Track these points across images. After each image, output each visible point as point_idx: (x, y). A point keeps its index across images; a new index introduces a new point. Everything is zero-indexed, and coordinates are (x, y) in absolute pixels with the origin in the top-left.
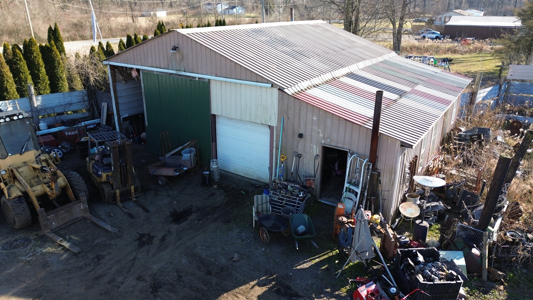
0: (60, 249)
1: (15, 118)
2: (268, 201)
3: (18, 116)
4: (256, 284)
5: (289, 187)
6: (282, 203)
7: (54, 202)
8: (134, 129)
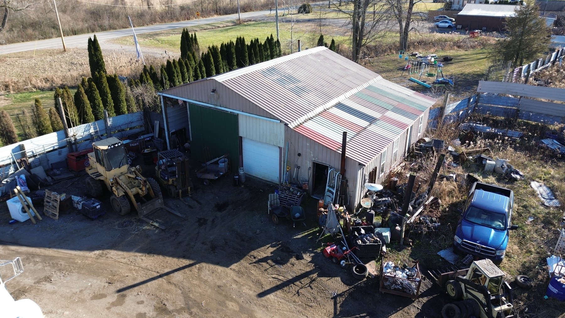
0: (153, 227)
1: (116, 145)
2: (278, 197)
3: (118, 144)
4: (270, 246)
5: (291, 189)
6: (286, 199)
7: (143, 198)
8: (179, 141)
